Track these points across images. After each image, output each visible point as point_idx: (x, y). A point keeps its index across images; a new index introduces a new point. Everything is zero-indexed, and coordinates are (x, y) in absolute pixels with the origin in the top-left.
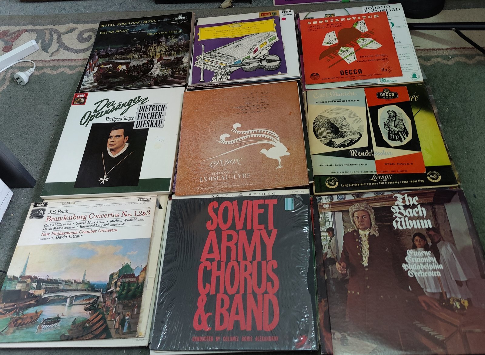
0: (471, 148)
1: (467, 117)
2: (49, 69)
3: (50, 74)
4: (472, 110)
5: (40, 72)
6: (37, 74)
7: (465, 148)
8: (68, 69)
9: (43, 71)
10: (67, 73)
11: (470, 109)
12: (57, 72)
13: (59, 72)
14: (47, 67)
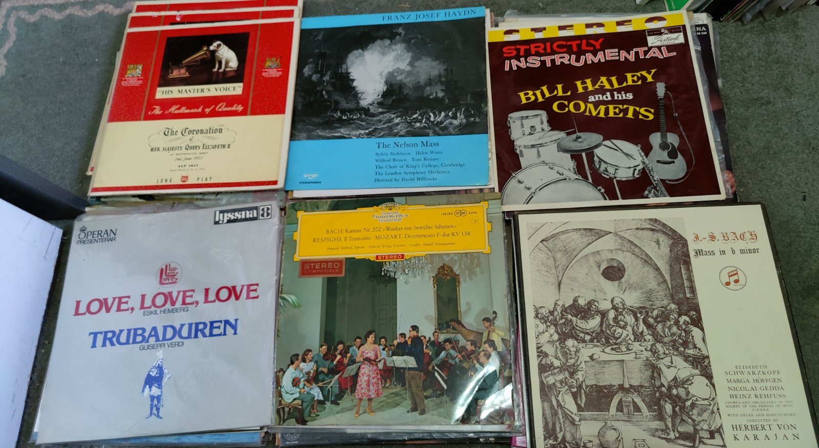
0: (805, 113)
1: (798, 59)
2: (78, 7)
3: (82, 18)
4: (806, 45)
5: (63, 13)
6: (59, 18)
7: (794, 114)
8: (111, 7)
9: (68, 12)
10: (110, 12)
11: (804, 44)
12: (94, 13)
13: (97, 12)
14: (74, 3)
